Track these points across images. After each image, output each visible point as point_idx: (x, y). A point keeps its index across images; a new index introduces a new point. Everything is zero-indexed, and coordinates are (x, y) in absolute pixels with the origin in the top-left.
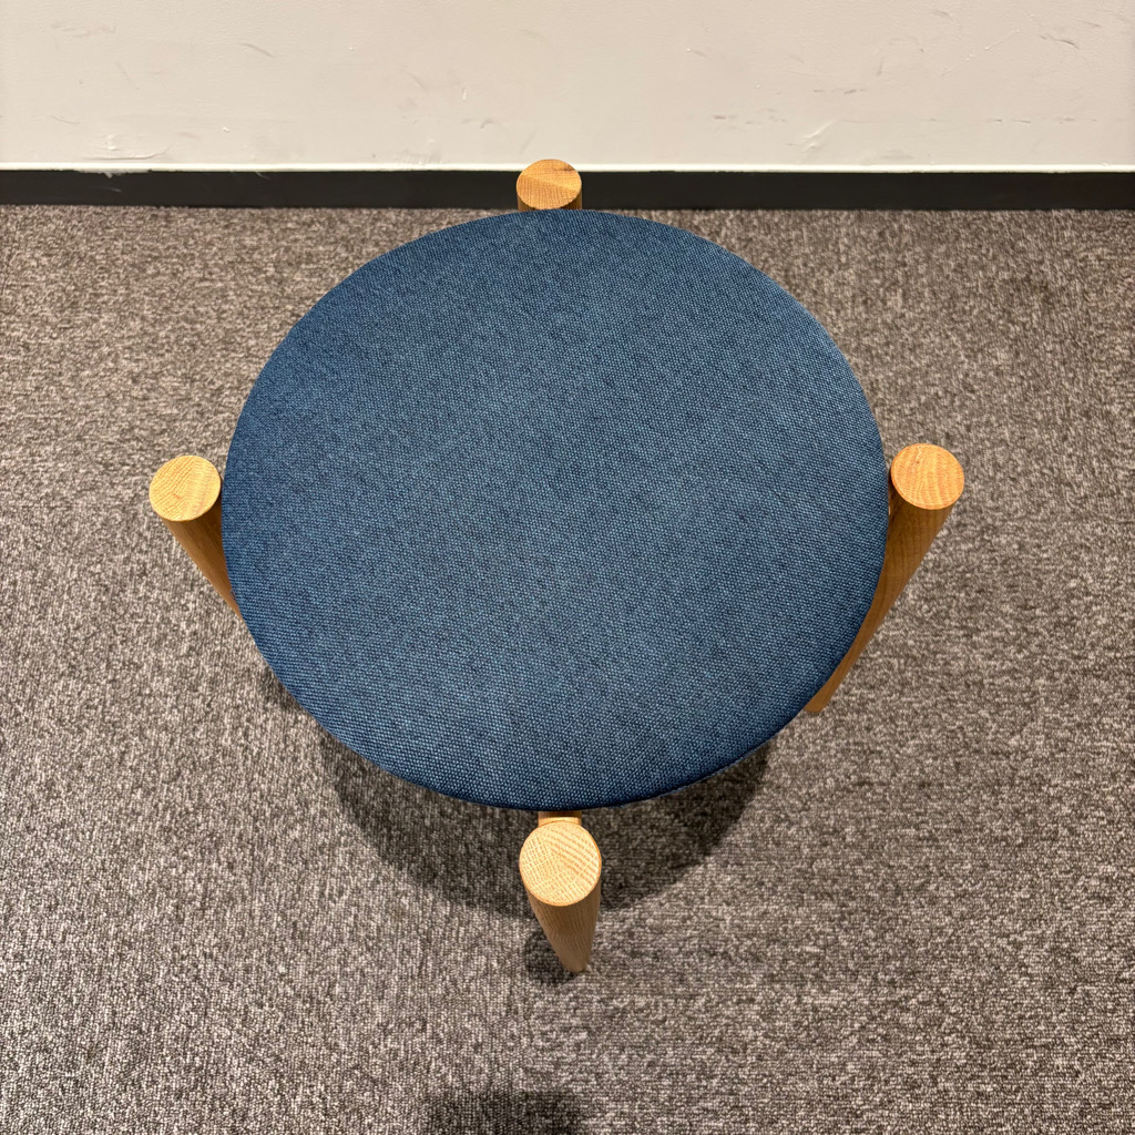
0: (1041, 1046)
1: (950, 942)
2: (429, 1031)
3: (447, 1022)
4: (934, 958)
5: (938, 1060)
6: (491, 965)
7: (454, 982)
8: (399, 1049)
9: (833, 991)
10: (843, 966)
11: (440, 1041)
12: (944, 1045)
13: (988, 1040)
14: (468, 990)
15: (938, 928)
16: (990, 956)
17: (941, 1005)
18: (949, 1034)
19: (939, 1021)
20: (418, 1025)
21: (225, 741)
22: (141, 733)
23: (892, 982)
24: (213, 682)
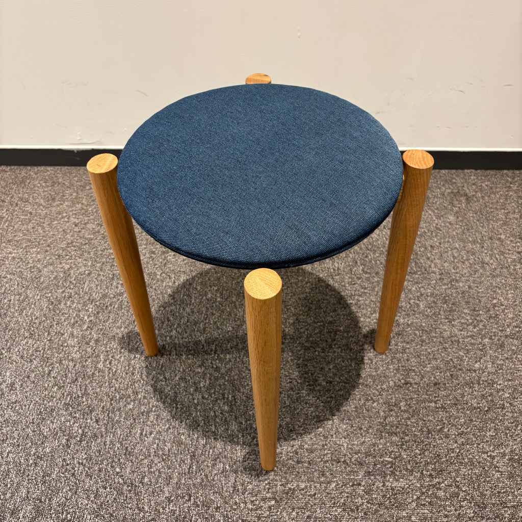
0: (512, 507)
1: (458, 456)
2: (192, 501)
3: (202, 496)
4: (451, 463)
5: (459, 514)
6: (226, 468)
7: (206, 476)
8: (176, 510)
9: (401, 480)
10: (405, 467)
11: (198, 506)
12: (461, 507)
13: (484, 504)
14: (213, 480)
15: (451, 449)
16: (479, 463)
17: (458, 487)
18: (463, 501)
19: (457, 495)
20: (187, 498)
21: (100, 366)
22: (60, 362)
23: (431, 475)
24: (97, 341)
